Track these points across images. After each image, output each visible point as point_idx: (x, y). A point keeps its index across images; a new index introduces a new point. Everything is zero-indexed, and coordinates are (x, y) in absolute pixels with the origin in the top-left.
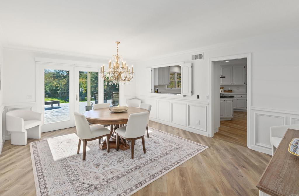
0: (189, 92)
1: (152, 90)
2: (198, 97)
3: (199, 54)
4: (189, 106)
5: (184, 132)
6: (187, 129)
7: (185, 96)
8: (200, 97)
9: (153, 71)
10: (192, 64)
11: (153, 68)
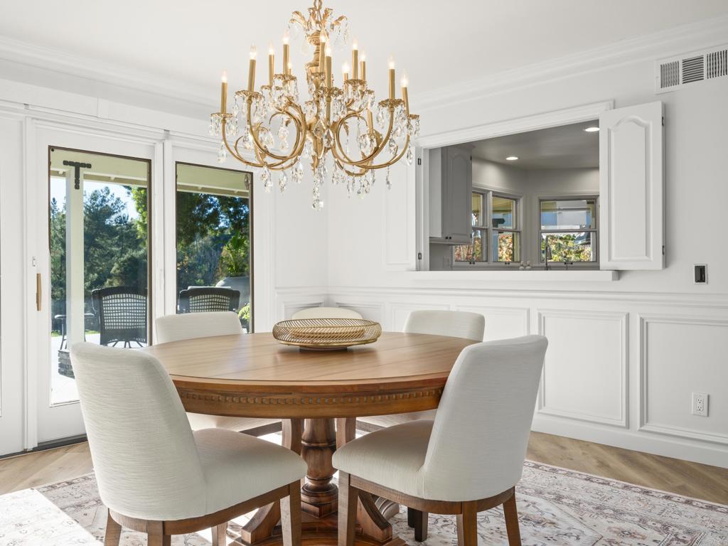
0: (647, 253)
1: (419, 256)
2: (701, 274)
3: (705, 54)
4: (644, 325)
5: (627, 456)
6: (634, 440)
7: (619, 274)
8: (709, 274)
9: (426, 161)
10: (665, 108)
11: (425, 150)
